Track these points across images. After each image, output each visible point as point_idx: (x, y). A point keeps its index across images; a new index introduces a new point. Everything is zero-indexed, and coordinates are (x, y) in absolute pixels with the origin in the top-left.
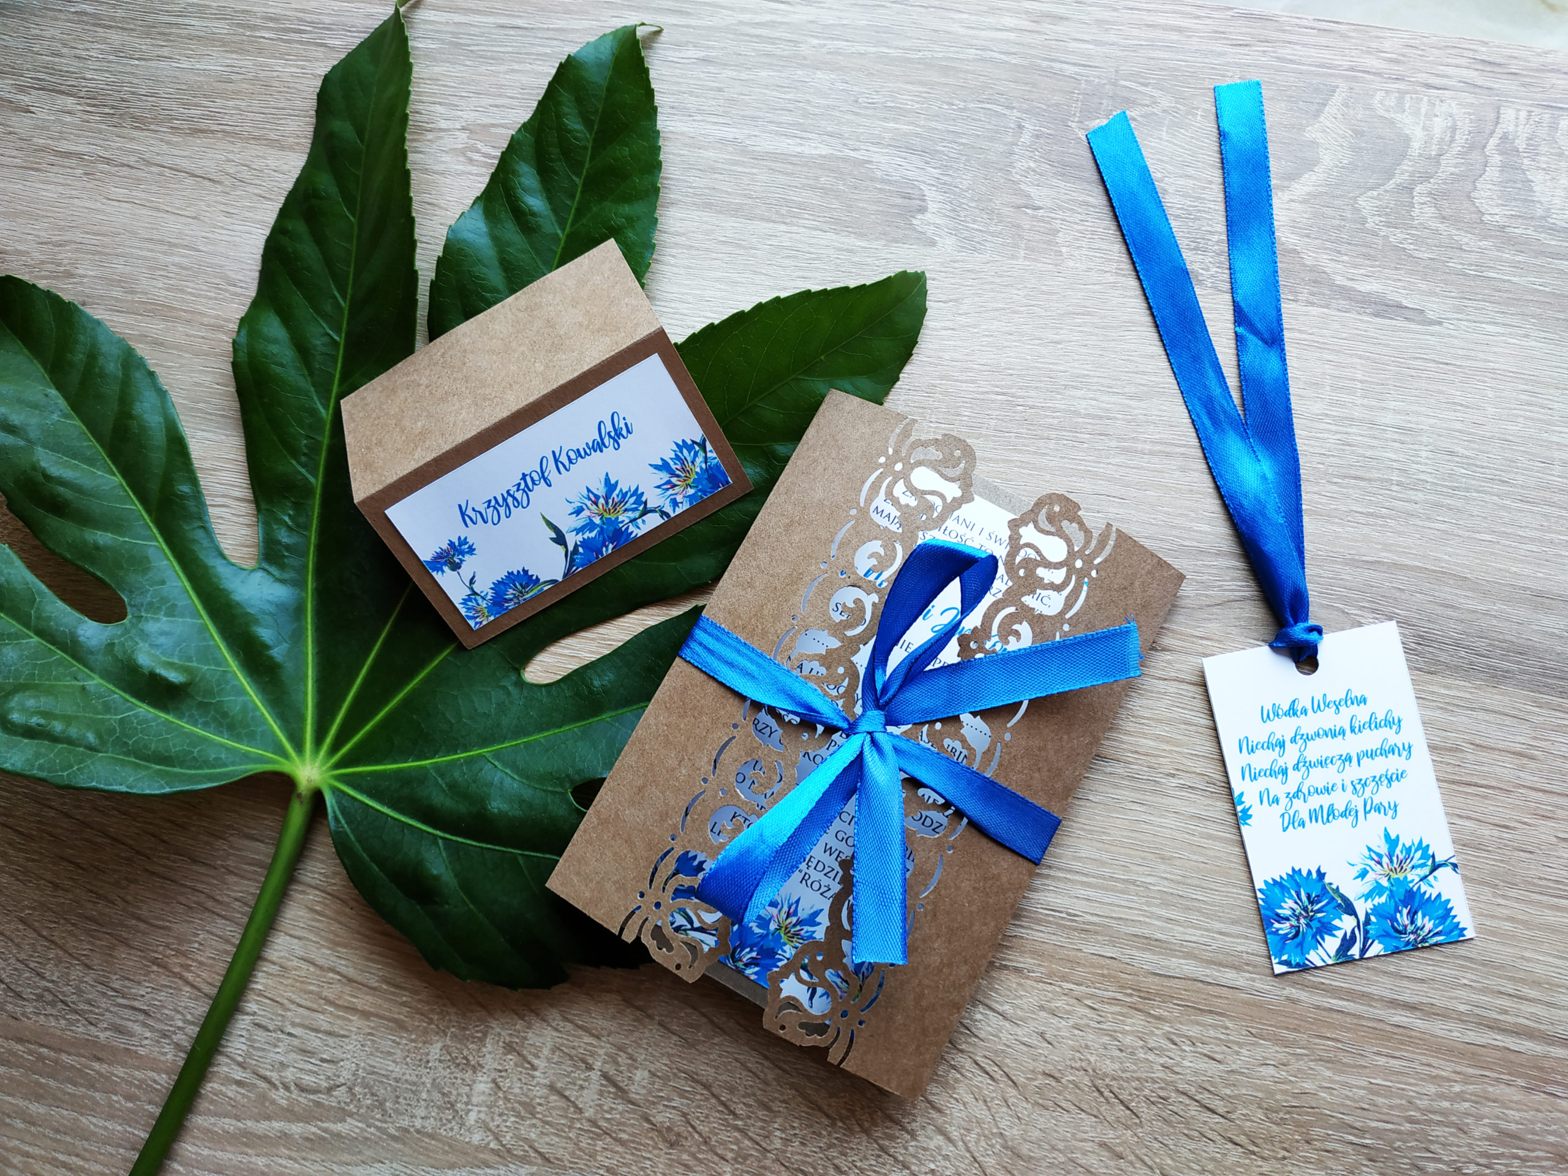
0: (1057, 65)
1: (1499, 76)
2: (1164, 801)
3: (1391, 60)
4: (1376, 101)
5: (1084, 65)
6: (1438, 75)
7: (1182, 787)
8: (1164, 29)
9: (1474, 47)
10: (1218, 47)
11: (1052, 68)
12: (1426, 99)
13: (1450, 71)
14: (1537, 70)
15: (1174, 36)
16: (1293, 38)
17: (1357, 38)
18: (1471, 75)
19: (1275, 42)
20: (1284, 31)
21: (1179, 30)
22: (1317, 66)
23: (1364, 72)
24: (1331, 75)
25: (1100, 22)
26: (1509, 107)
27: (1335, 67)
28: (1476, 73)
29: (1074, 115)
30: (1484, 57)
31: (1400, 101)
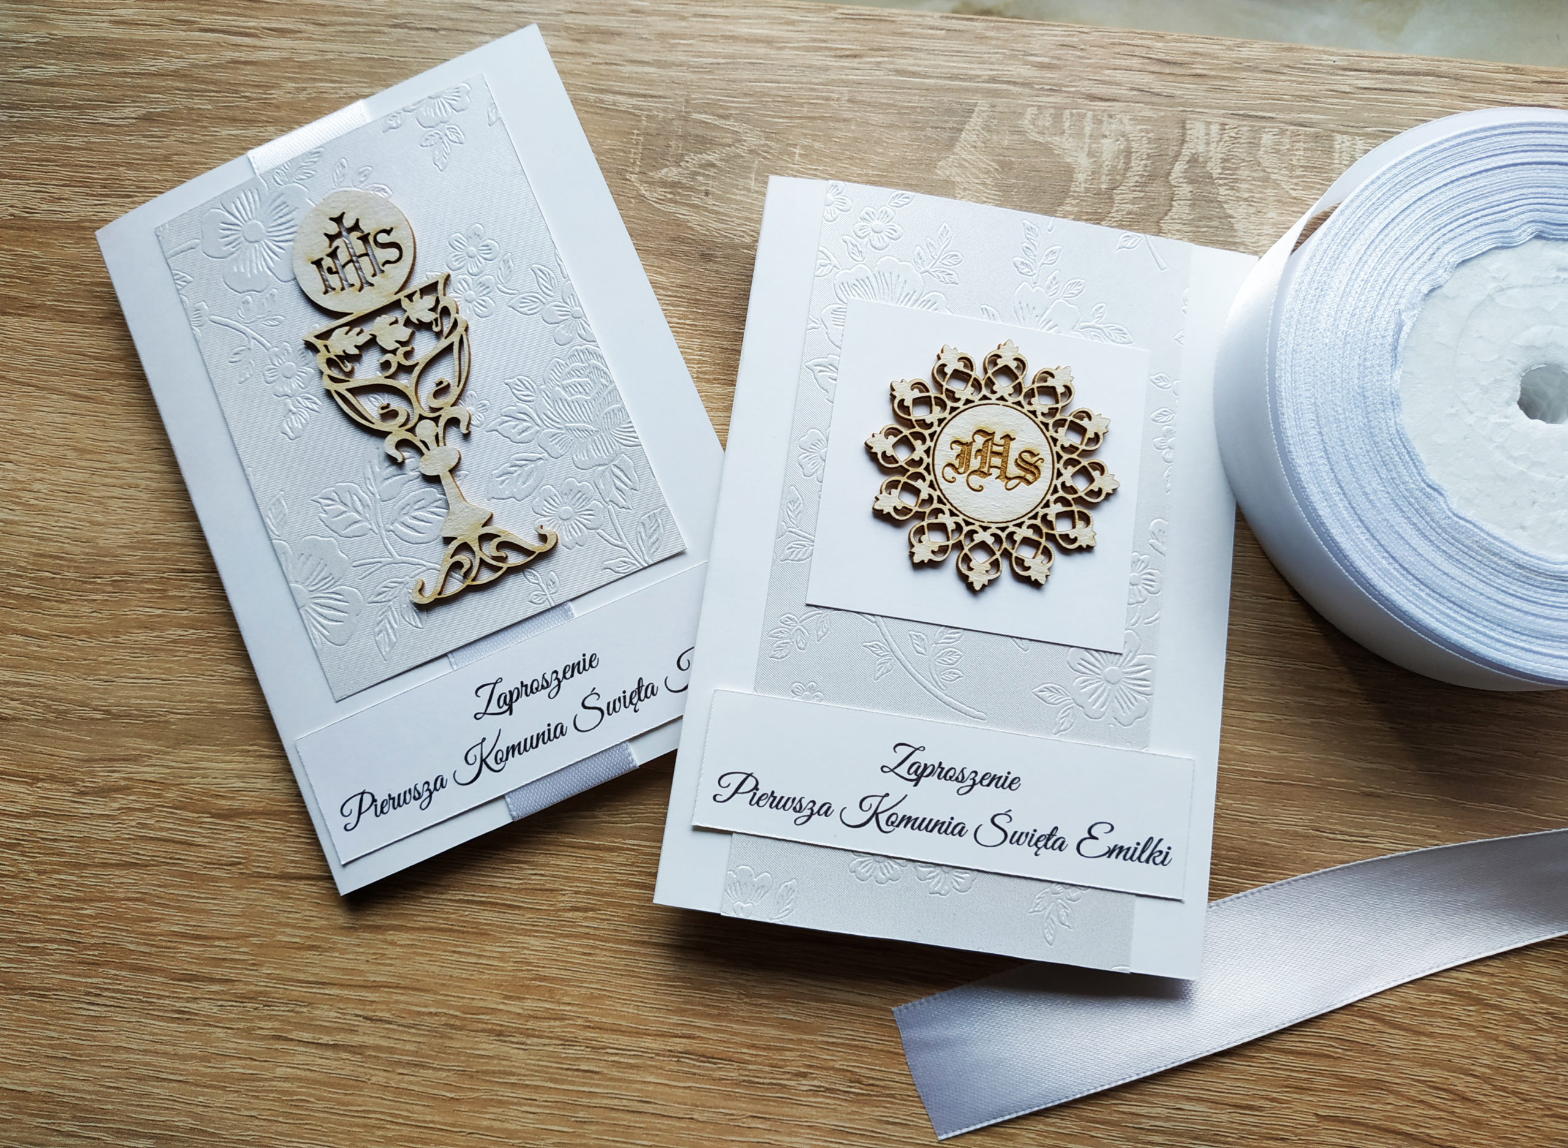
0: (609, 98)
1: (1180, 79)
2: (794, 1112)
3: (1042, 66)
4: (1026, 123)
5: (644, 96)
6: (1103, 82)
7: (816, 1091)
8: (747, 40)
9: (1148, 43)
10: (817, 60)
11: (602, 101)
12: (1090, 114)
13: (1119, 76)
14: (1229, 69)
15: (761, 50)
16: (915, 43)
17: (998, 39)
18: (1145, 80)
19: (893, 48)
20: (903, 34)
21: (768, 42)
22: (950, 78)
23: (1009, 82)
24: (967, 90)
25: (662, 36)
26: (1195, 119)
27: (971, 78)
28: (1153, 76)
29: (634, 163)
30: (1161, 56)
31: (1057, 118)
